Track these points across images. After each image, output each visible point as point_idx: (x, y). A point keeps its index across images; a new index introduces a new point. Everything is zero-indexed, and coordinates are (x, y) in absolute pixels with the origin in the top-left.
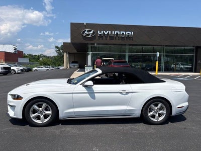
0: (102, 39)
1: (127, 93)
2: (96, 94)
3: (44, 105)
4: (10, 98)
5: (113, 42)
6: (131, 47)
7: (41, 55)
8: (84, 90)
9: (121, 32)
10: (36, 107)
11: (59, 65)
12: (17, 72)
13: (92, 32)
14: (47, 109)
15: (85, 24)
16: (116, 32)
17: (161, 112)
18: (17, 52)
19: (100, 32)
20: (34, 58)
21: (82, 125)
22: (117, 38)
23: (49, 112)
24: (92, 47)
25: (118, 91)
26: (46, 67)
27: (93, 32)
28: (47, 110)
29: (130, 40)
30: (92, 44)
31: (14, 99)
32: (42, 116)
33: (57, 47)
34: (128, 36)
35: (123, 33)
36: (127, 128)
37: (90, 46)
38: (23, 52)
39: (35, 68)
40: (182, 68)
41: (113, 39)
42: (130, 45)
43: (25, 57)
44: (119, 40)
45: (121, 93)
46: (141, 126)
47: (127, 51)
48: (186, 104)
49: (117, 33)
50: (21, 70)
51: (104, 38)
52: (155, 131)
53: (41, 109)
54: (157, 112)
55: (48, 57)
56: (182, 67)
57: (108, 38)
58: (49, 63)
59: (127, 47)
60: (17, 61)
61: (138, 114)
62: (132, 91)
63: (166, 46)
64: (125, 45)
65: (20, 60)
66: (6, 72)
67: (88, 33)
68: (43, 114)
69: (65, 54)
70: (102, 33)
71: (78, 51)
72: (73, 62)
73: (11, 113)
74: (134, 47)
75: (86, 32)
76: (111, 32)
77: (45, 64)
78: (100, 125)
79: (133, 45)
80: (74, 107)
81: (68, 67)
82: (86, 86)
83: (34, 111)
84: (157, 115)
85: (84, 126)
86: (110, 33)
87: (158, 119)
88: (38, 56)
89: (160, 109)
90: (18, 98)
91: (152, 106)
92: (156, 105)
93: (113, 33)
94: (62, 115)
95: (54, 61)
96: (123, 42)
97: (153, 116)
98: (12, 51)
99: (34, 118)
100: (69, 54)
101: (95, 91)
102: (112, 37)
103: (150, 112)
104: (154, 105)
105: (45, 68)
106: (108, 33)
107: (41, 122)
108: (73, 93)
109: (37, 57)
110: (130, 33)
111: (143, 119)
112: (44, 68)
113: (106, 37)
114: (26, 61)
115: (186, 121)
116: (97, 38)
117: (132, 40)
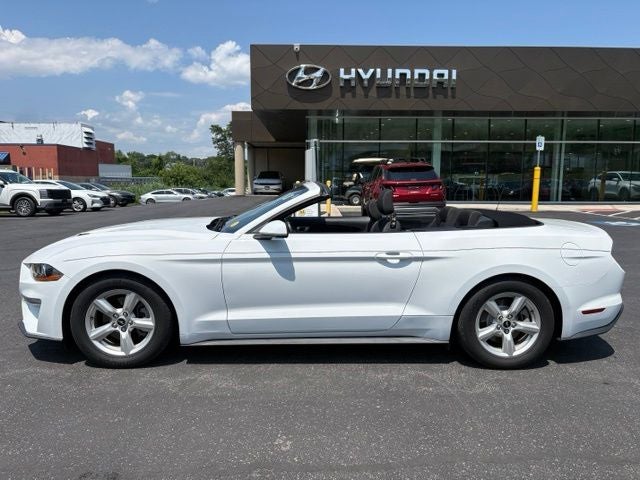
0: (354, 96)
1: (405, 261)
2: (296, 265)
3: (130, 299)
4: (26, 275)
5: (391, 103)
6: (450, 119)
7: (168, 155)
8: (258, 249)
9: (417, 72)
10: (104, 304)
11: (224, 186)
12: (89, 205)
13: (318, 74)
14: (139, 312)
15: (297, 47)
16: (398, 72)
17: (522, 325)
18: (94, 147)
19: (348, 72)
20: (148, 166)
21: (254, 366)
22: (403, 91)
23: (148, 323)
24: (320, 123)
25: (373, 255)
26: (180, 191)
27: (325, 73)
28: (140, 315)
29: (446, 97)
30: (320, 113)
31: (38, 278)
32: (124, 335)
33: (216, 129)
34: (440, 83)
35: (422, 76)
36: (403, 377)
37: (313, 120)
38: (112, 146)
39: (149, 196)
40: (624, 188)
41: (389, 96)
42: (446, 113)
43: (121, 160)
44: (409, 96)
45: (383, 261)
46: (452, 374)
47: (437, 133)
48: (614, 301)
49: (403, 75)
50: (103, 199)
51: (359, 91)
52: (497, 389)
53: (119, 311)
54: (507, 325)
55: (190, 162)
56: (627, 184)
57: (373, 93)
58: (192, 178)
59: (438, 120)
60: (96, 173)
61: (440, 331)
62: (420, 255)
63: (571, 114)
64: (430, 113)
65: (106, 171)
66: (56, 204)
67: (306, 77)
68: (129, 328)
69: (238, 149)
70: (353, 75)
71: (277, 140)
72: (263, 176)
73: (31, 324)
74: (459, 121)
75: (300, 74)
76: (384, 73)
77: (179, 181)
78: (312, 367)
79: (455, 113)
80: (227, 307)
81: (249, 191)
82: (265, 239)
83: (101, 319)
84: (508, 337)
85: (262, 367)
86: (378, 76)
87: (511, 351)
88: (160, 158)
89: (520, 317)
90: (48, 274)
91: (492, 305)
92: (506, 303)
93: (390, 76)
94: (187, 332)
95: (206, 174)
96: (422, 106)
97: (496, 341)
98: (80, 142)
99: (100, 339)
100: (253, 148)
101: (293, 255)
102: (387, 88)
103: (483, 325)
104: (498, 302)
105: (179, 195)
106: (374, 74)
107: (123, 354)
108: (222, 261)
109: (154, 161)
110: (446, 72)
111: (459, 348)
112: (176, 196)
113: (366, 90)
114: (124, 172)
115: (611, 358)
116: (336, 92)
117: (453, 97)
